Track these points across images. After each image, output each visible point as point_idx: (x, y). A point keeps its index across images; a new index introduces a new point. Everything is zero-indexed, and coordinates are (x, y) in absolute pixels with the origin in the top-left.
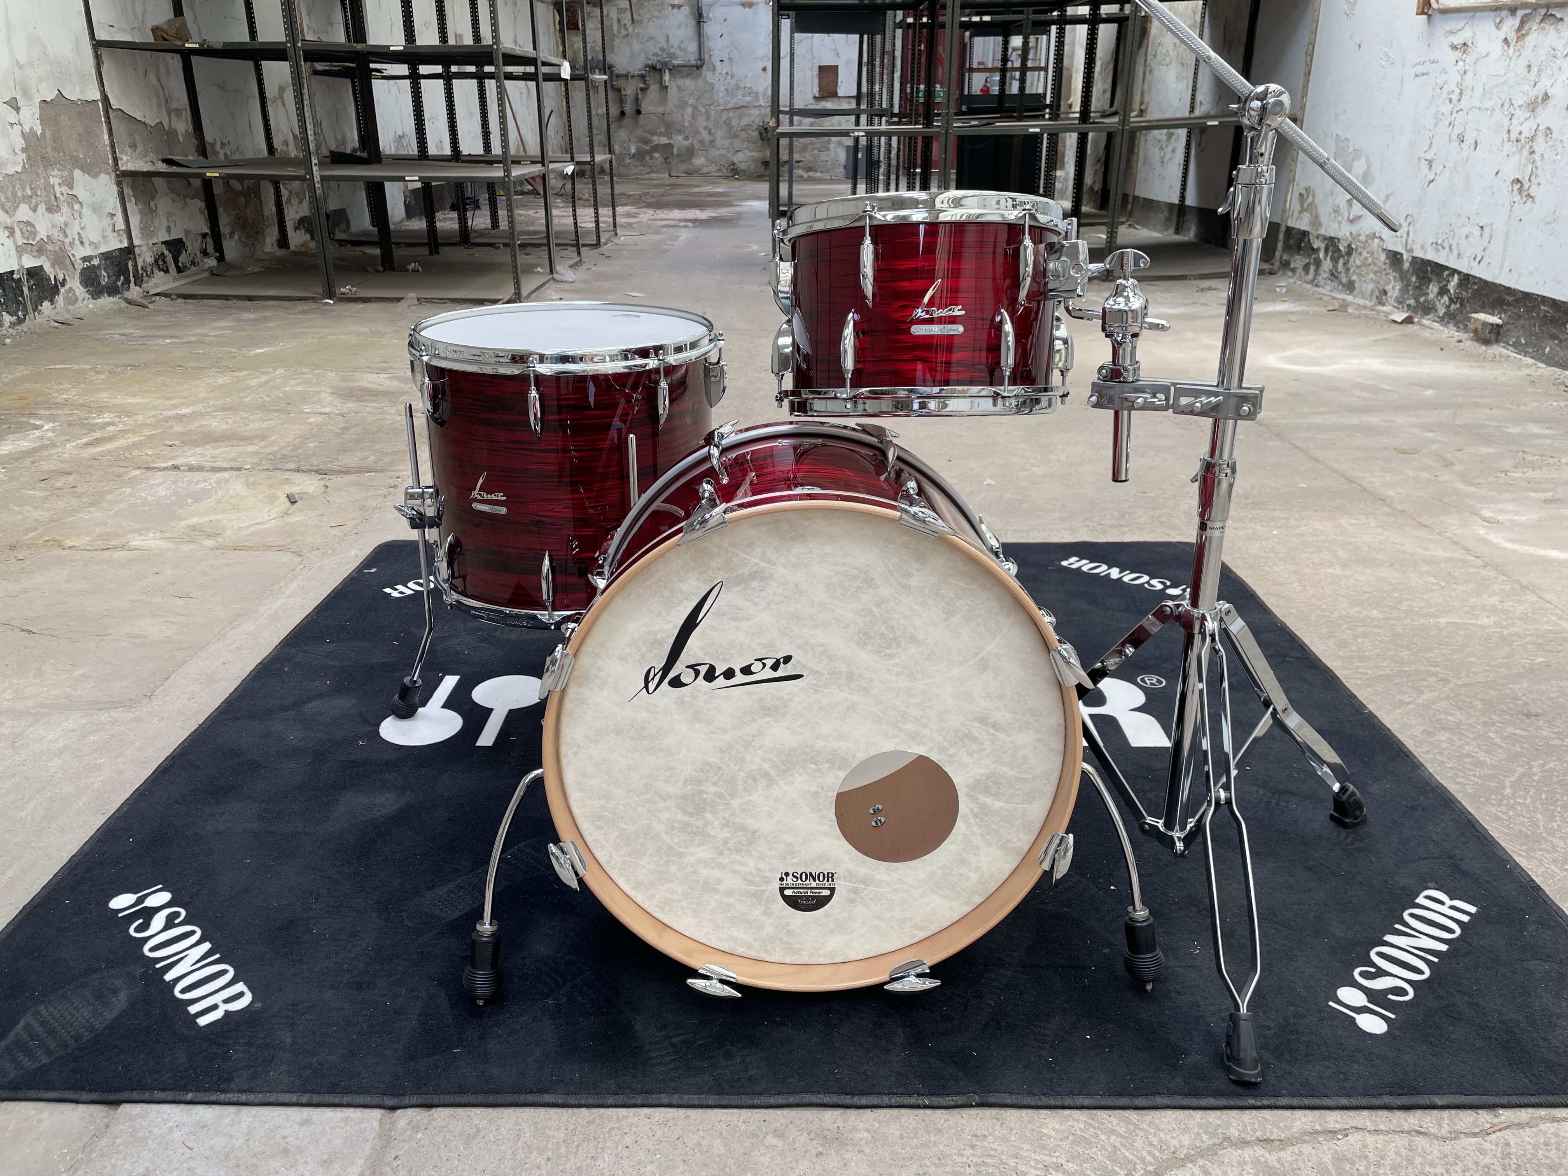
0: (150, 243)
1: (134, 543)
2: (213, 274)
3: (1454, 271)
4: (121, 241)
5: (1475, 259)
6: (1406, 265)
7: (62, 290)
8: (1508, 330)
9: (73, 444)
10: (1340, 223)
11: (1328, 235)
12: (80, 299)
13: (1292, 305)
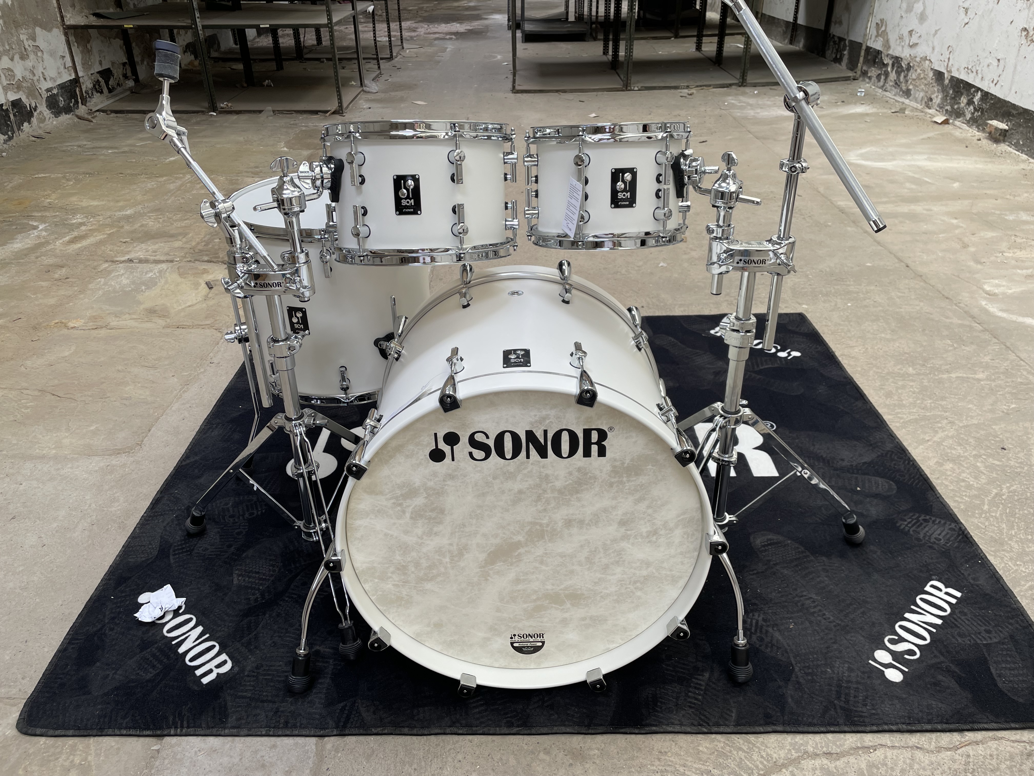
0: (89, 74)
1: (112, 324)
2: (132, 92)
3: (978, 89)
4: (70, 75)
5: (993, 82)
6: (947, 82)
7: (35, 114)
8: (1012, 134)
9: (61, 241)
10: (903, 47)
11: (894, 54)
12: (47, 119)
13: (868, 108)
